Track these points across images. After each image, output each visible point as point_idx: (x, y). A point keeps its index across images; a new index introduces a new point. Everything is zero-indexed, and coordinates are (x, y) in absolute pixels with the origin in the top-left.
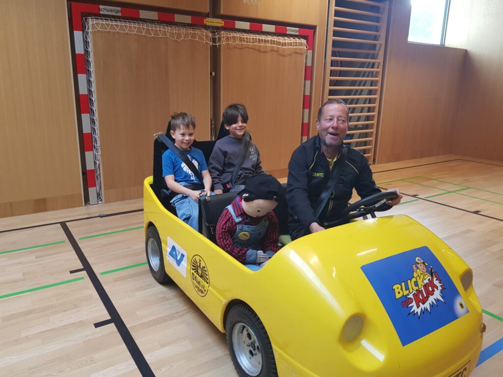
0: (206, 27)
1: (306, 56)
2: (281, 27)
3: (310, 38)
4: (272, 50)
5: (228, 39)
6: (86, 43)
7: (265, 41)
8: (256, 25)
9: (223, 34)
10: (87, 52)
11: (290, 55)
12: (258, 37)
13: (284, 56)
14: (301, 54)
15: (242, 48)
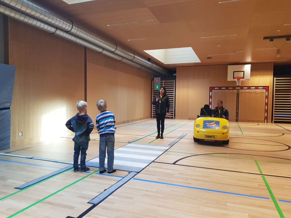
0: (236, 89)
1: (266, 94)
2: (257, 88)
3: (267, 89)
4: (254, 92)
5: (241, 91)
6: (212, 94)
7: (251, 91)
8: (249, 88)
9: (240, 90)
10: (212, 95)
11: (260, 93)
12: (249, 90)
13: (257, 93)
14: (264, 93)
15: (245, 93)
